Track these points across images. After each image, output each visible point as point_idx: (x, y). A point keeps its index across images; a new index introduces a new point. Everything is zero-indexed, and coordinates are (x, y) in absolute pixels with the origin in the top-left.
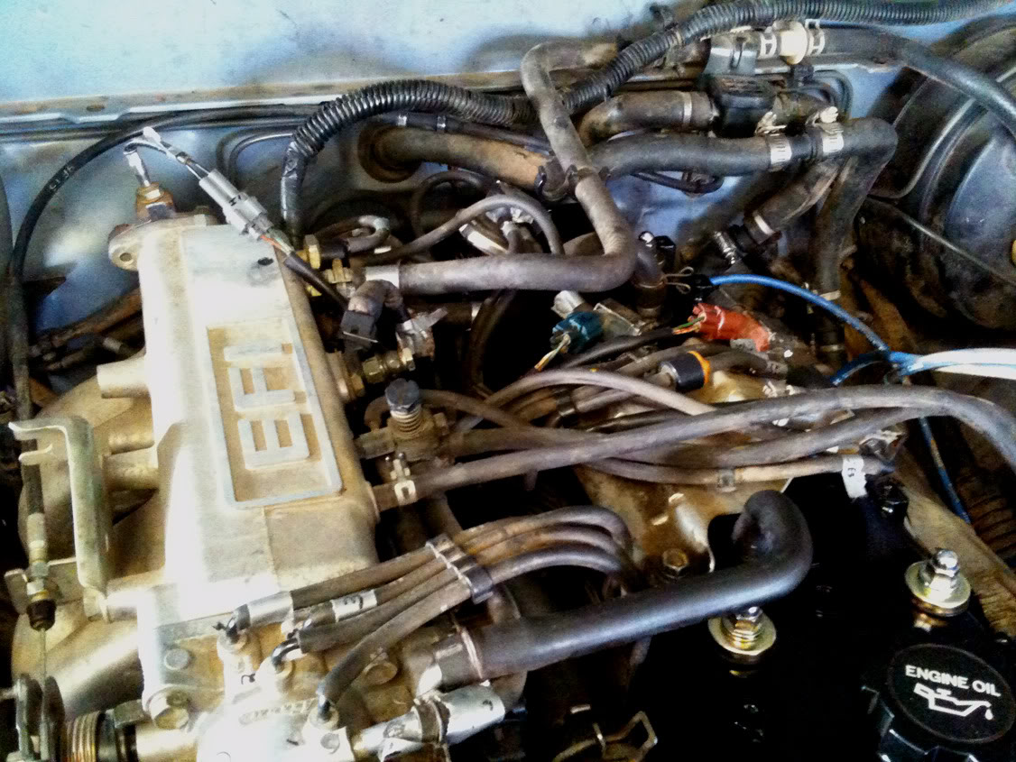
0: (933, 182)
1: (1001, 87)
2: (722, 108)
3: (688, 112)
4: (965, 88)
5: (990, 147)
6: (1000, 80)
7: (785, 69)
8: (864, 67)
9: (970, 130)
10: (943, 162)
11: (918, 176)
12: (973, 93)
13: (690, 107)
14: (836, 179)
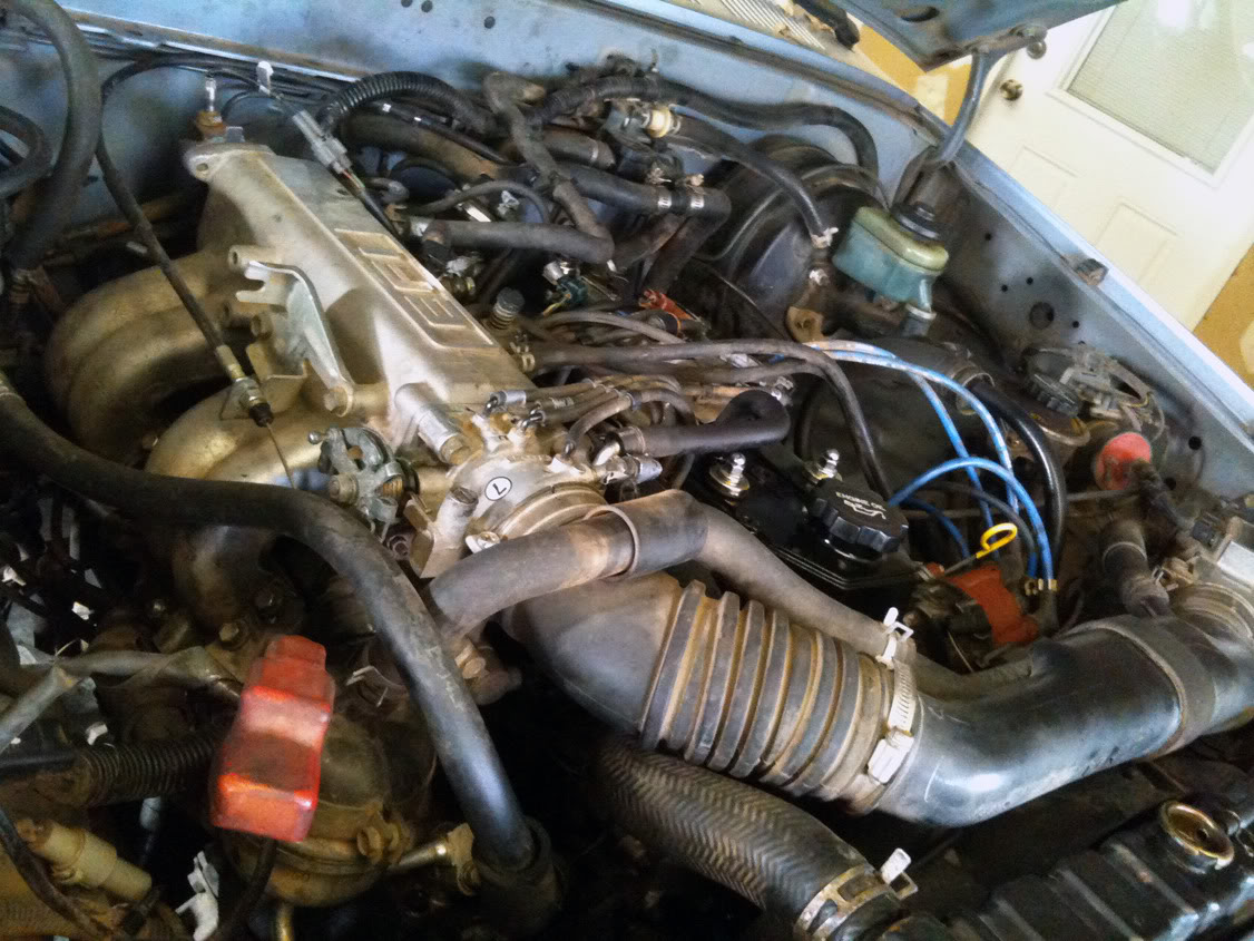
0: (739, 253)
1: (804, 184)
2: (618, 156)
3: (595, 156)
4: (779, 180)
5: (787, 230)
6: (805, 177)
7: (647, 140)
8: (698, 153)
9: (770, 216)
10: (750, 236)
11: (731, 246)
12: (782, 184)
13: (597, 153)
14: (675, 235)
